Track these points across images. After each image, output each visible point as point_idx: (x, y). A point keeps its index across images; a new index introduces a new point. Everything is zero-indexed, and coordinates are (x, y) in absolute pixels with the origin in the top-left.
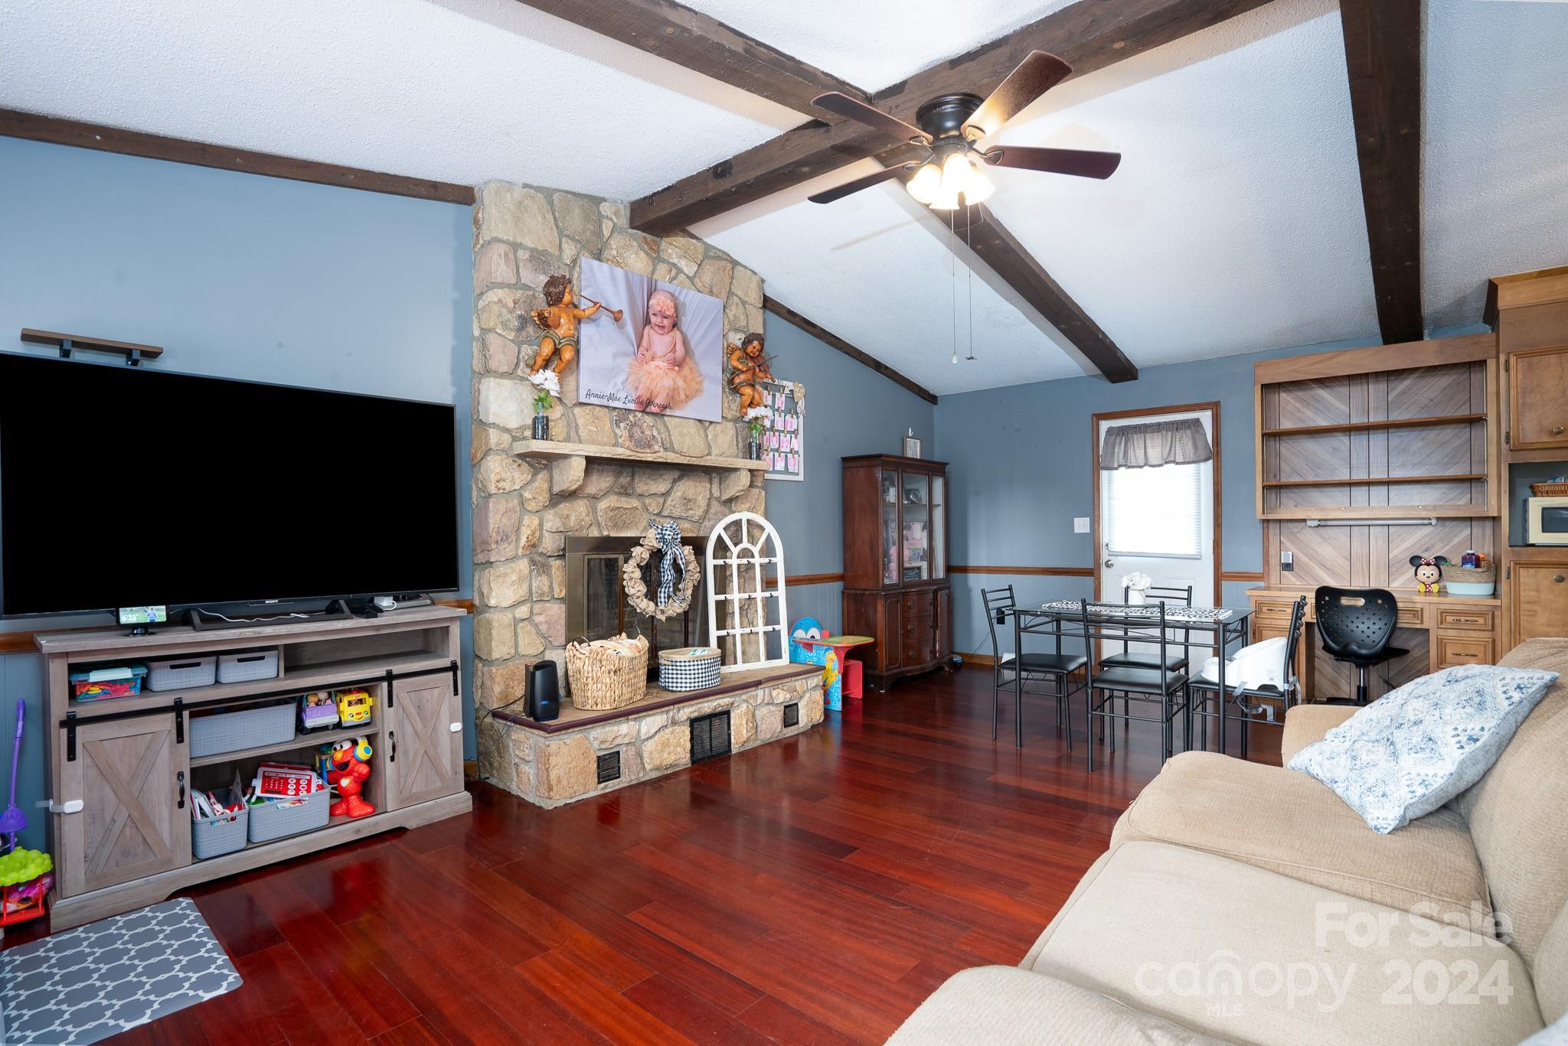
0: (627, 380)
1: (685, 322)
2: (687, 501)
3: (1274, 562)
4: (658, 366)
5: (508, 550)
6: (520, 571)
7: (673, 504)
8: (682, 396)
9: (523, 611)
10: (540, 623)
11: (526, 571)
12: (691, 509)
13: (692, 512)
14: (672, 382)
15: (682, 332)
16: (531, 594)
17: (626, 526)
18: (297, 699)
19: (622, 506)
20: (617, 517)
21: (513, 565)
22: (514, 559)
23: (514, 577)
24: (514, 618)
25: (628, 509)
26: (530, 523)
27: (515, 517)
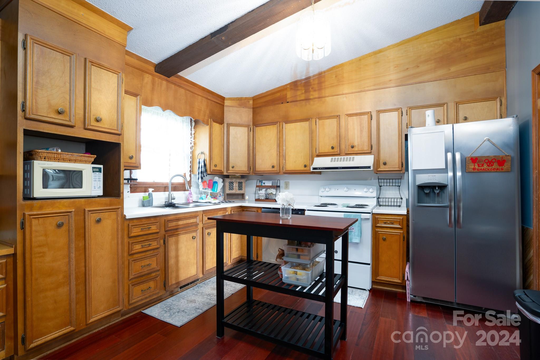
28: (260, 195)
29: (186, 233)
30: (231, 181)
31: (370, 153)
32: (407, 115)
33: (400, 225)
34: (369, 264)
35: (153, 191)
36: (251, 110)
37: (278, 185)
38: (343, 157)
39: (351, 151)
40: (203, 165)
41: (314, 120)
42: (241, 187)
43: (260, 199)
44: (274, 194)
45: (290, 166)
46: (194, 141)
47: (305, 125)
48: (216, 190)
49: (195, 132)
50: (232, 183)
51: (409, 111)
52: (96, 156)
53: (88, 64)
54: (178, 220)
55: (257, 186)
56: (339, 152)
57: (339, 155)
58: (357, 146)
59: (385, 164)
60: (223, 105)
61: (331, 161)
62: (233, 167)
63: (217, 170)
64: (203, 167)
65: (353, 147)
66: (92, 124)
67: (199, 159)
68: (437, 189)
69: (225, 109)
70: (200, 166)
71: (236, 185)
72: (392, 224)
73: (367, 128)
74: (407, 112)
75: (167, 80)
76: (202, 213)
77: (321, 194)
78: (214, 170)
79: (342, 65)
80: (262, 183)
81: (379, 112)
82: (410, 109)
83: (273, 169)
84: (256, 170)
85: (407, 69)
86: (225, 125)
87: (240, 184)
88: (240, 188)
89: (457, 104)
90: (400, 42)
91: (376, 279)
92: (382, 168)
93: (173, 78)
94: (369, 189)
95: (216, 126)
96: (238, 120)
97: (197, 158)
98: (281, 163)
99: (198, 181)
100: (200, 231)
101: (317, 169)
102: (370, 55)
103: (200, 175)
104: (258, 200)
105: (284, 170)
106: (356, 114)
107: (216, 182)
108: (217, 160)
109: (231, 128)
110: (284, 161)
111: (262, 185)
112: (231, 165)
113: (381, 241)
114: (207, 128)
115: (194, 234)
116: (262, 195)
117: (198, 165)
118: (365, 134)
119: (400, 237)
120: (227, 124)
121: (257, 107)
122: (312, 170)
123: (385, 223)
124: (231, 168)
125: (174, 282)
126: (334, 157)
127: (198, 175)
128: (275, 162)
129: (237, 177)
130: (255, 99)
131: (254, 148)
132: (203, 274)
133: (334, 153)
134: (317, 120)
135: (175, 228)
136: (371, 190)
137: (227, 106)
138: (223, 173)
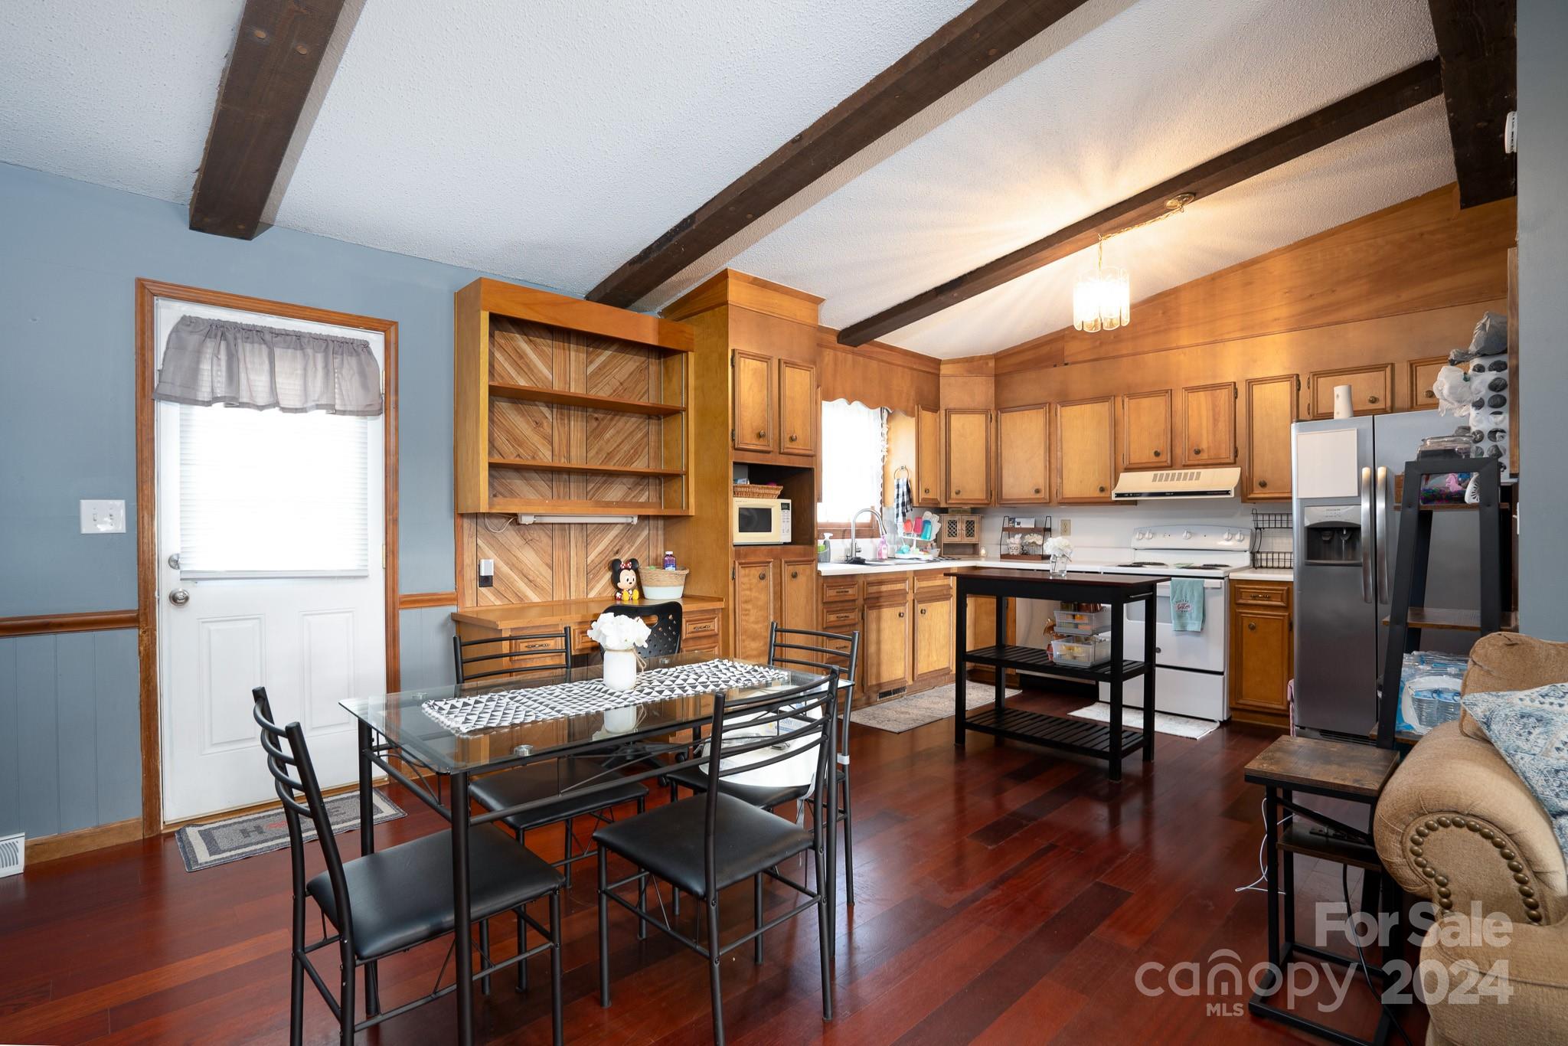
3: (470, 575)
28: (1011, 546)
29: (891, 606)
30: (952, 519)
31: (1234, 464)
32: (1309, 388)
33: (1282, 601)
34: (1221, 673)
35: (831, 538)
36: (993, 379)
37: (1048, 526)
38: (1177, 472)
39: (1194, 460)
40: (905, 490)
41: (1119, 400)
42: (972, 531)
43: (1011, 553)
44: (1040, 546)
45: (1073, 487)
46: (886, 446)
47: (1103, 408)
48: (928, 537)
49: (889, 429)
50: (954, 523)
51: (1314, 380)
52: (782, 487)
53: (783, 365)
54: (881, 583)
55: (1004, 529)
56: (1169, 461)
57: (1171, 467)
58: (1206, 450)
59: (1263, 485)
60: (938, 376)
61: (1154, 480)
62: (958, 493)
63: (930, 499)
64: (905, 494)
65: (1198, 452)
66: (788, 446)
67: (898, 480)
68: (1345, 533)
69: (942, 381)
70: (901, 493)
71: (961, 527)
72: (1269, 599)
73: (1227, 416)
74: (1309, 383)
75: (853, 353)
76: (912, 575)
77: (1135, 544)
78: (923, 499)
79: (1175, 292)
80: (1014, 522)
81: (1250, 383)
82: (1315, 377)
83: (1038, 496)
84: (1004, 497)
85: (1311, 296)
86: (943, 412)
87: (970, 525)
88: (970, 531)
89: (1413, 366)
90: (1295, 243)
91: (1237, 704)
92: (1259, 493)
93: (864, 347)
94: (1233, 535)
95: (927, 416)
96: (966, 401)
97: (893, 477)
98: (1053, 485)
99: (897, 521)
100: (909, 605)
101: (1125, 496)
102: (1232, 270)
103: (900, 508)
104: (1005, 557)
105: (1060, 497)
106: (1205, 388)
107: (928, 522)
108: (928, 481)
109: (954, 417)
110: (1059, 480)
111: (1014, 526)
112: (953, 490)
113: (1246, 631)
114: (912, 421)
115: (901, 609)
116: (1015, 546)
117: (896, 490)
118: (1224, 426)
119: (1283, 625)
120: (946, 410)
121: (1004, 374)
122: (1114, 498)
123: (1254, 598)
124: (953, 495)
125: (874, 683)
126: (1159, 473)
127: (896, 510)
128: (1040, 481)
129: (964, 512)
130: (1000, 357)
131: (998, 455)
132: (913, 680)
133: (1159, 465)
134: (1126, 400)
135: (876, 595)
136: (1238, 537)
137: (945, 376)
138: (939, 503)
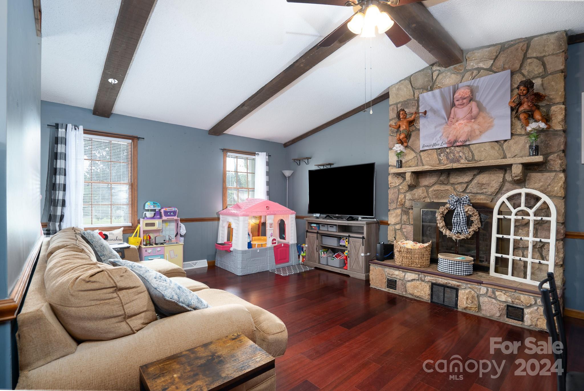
0: (442, 135)
1: (478, 97)
2: (481, 185)
4: (460, 123)
5: (394, 206)
6: (397, 213)
7: (472, 187)
8: (477, 132)
9: (398, 227)
10: (404, 231)
11: (399, 213)
12: (485, 189)
13: (486, 190)
14: (470, 128)
15: (476, 101)
16: (401, 221)
17: (442, 197)
18: (339, 238)
19: (440, 189)
20: (437, 193)
21: (395, 211)
22: (395, 209)
23: (394, 215)
24: (395, 228)
25: (443, 190)
26: (401, 196)
27: (397, 195)
